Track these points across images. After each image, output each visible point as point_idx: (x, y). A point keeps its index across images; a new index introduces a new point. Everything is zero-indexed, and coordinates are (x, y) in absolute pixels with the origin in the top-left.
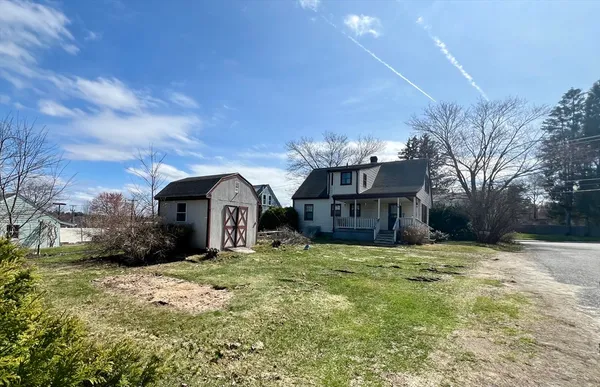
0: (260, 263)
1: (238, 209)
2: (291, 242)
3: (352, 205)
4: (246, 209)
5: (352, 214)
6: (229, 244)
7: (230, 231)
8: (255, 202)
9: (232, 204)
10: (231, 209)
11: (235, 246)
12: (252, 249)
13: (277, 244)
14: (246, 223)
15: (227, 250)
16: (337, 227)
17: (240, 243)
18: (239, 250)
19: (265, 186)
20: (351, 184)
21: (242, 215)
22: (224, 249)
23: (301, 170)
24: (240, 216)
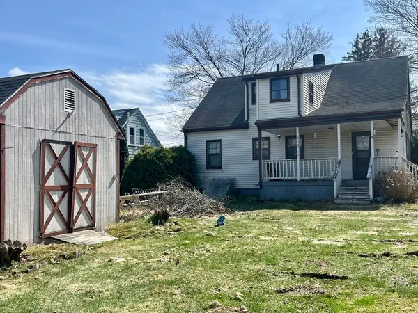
0: (127, 268)
1: (72, 148)
2: (188, 211)
3: (289, 139)
4: (93, 148)
5: (290, 154)
6: (54, 226)
7: (56, 198)
8: (111, 133)
9: (58, 137)
10: (58, 149)
11: (70, 229)
12: (109, 231)
13: (160, 218)
14: (92, 177)
15: (50, 239)
16: (267, 178)
17: (82, 221)
18: (78, 238)
19: (131, 111)
20: (288, 100)
21: (84, 160)
22: (43, 238)
23: (195, 83)
24: (79, 164)
